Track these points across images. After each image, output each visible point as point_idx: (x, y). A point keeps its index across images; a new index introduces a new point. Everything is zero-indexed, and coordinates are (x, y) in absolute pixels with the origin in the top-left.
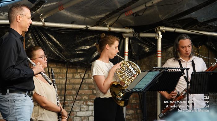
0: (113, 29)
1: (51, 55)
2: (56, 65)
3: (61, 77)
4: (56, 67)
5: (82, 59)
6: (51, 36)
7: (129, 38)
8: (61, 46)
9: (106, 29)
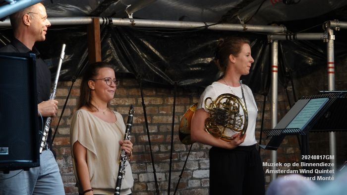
0: (250, 28)
1: (147, 75)
2: (156, 91)
3: (164, 112)
4: (157, 96)
5: (200, 80)
6: (145, 42)
7: (279, 42)
8: (163, 58)
9: (240, 27)
